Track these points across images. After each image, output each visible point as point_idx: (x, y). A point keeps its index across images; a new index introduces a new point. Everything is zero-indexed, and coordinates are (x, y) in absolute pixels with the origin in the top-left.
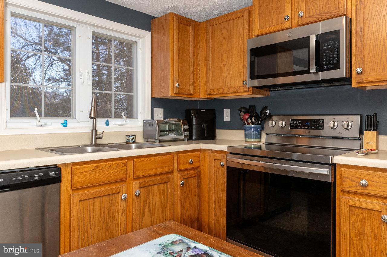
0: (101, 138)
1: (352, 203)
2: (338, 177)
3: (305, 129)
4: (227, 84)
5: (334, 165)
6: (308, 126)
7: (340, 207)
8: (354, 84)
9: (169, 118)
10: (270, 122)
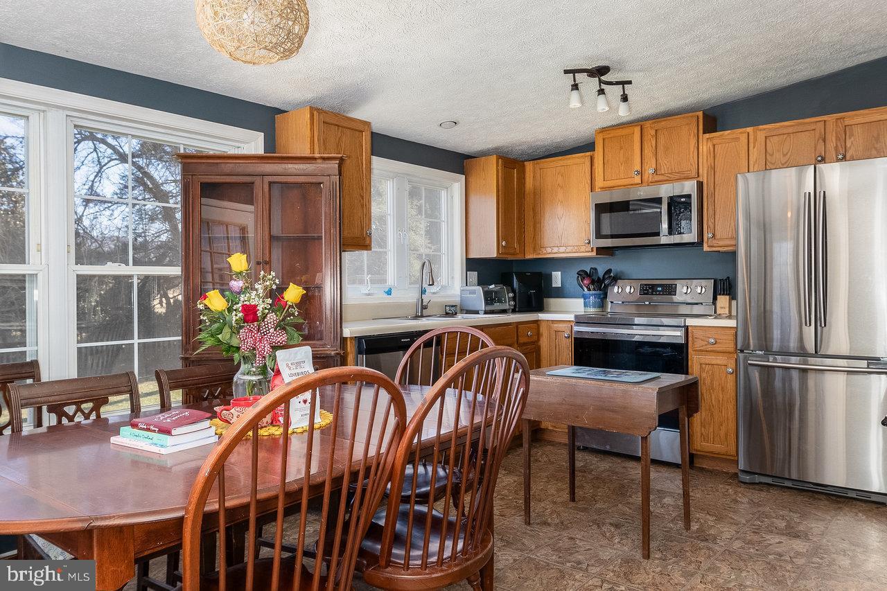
0: (426, 308)
1: (703, 361)
2: (690, 339)
3: (656, 294)
4: (563, 242)
5: (687, 328)
6: (660, 291)
7: (692, 366)
8: (706, 248)
9: (495, 284)
10: (616, 288)
